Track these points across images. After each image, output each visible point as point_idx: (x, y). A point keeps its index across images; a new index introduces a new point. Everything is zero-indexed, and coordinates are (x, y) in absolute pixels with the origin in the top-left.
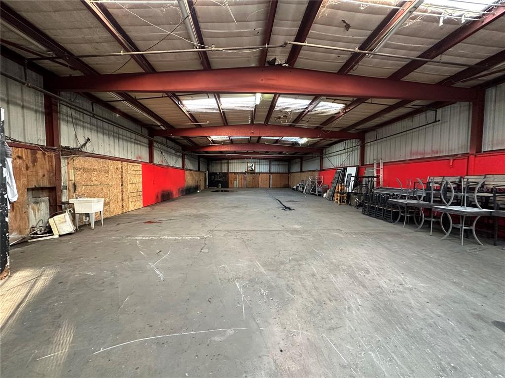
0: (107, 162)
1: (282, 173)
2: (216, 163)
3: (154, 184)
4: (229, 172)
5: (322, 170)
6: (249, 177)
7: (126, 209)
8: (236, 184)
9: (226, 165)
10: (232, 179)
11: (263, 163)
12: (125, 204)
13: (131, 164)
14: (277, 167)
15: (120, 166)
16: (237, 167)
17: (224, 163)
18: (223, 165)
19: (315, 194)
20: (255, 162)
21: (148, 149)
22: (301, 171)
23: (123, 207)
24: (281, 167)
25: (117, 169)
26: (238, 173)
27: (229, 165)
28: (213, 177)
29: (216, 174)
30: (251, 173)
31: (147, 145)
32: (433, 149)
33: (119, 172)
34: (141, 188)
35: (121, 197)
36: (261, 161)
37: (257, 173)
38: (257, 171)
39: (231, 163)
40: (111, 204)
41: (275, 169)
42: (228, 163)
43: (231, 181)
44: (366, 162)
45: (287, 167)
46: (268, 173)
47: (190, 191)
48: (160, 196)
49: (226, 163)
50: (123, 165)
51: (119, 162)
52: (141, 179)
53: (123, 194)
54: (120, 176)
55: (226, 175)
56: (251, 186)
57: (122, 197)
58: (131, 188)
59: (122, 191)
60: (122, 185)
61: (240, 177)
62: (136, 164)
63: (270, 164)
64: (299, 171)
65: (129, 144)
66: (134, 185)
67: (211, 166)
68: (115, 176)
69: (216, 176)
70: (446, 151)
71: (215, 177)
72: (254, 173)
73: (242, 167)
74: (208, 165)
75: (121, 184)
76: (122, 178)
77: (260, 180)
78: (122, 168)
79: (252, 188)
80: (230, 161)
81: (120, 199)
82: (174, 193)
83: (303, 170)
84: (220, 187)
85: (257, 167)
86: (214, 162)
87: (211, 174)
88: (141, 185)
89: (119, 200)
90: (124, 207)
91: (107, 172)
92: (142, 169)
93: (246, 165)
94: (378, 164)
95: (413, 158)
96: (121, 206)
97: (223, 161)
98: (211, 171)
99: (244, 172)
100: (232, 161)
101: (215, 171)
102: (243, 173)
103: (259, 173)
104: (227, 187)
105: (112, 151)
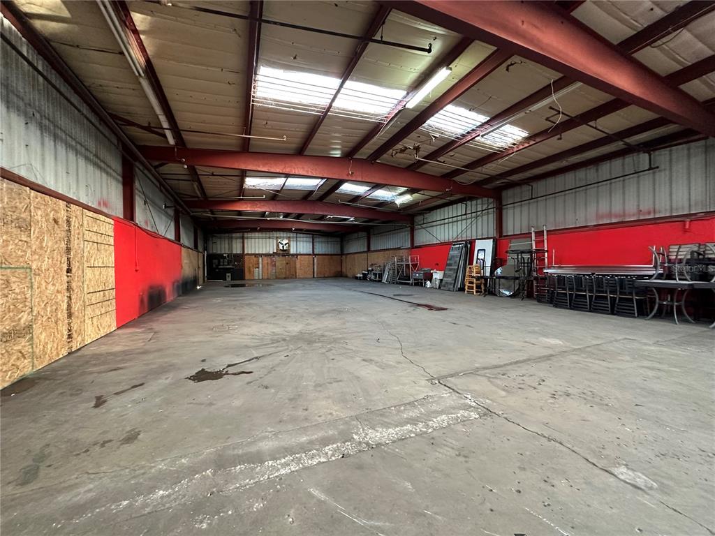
0: (24, 195)
1: (331, 255)
2: (220, 238)
3: (136, 271)
4: (246, 252)
5: (413, 247)
6: (280, 262)
7: (80, 339)
8: (258, 273)
9: (239, 241)
10: (251, 265)
11: (302, 239)
12: (75, 327)
13: (91, 214)
14: (323, 245)
15: (62, 215)
16: (259, 245)
17: (237, 238)
18: (234, 241)
19: (408, 284)
20: (289, 238)
21: (120, 187)
22: (369, 250)
23: (70, 336)
24: (330, 245)
25: (56, 221)
26: (261, 255)
27: (246, 241)
28: (215, 261)
29: (221, 256)
30: (284, 255)
31: (120, 179)
32: (641, 208)
33: (61, 233)
34: (112, 282)
35: (65, 306)
36: (298, 235)
37: (293, 255)
38: (293, 251)
39: (247, 238)
40: (37, 329)
41: (321, 248)
42: (243, 238)
43: (249, 268)
44: (507, 232)
45: (339, 246)
46: (310, 255)
47: (187, 288)
48: (146, 300)
49: (239, 238)
50: (73, 215)
51: (62, 204)
52: (112, 259)
53: (70, 298)
54: (63, 245)
55: (240, 257)
56: (284, 276)
57: (69, 306)
58: (90, 280)
59: (69, 289)
60: (69, 271)
61: (266, 262)
62: (102, 218)
63: (313, 240)
64: (366, 249)
65: (82, 162)
66: (97, 271)
67: (211, 243)
68: (48, 242)
69: (222, 260)
70: (666, 210)
71: (219, 262)
72: (289, 255)
73: (268, 245)
74: (206, 241)
75: (65, 267)
76: (68, 250)
77: (298, 266)
78: (68, 222)
79: (285, 278)
80: (246, 235)
81: (63, 314)
82: (167, 291)
83: (372, 249)
84: (229, 279)
85: (293, 244)
86: (219, 235)
87: (211, 257)
88: (112, 272)
89: (60, 315)
90: (75, 335)
91: (25, 227)
92: (116, 230)
93: (275, 241)
94: (539, 234)
95: (601, 223)
96: (66, 333)
97: (234, 235)
98: (211, 252)
99: (272, 253)
100: (249, 235)
101: (219, 252)
102: (270, 255)
103: (297, 255)
104: (242, 278)
105: (37, 165)
